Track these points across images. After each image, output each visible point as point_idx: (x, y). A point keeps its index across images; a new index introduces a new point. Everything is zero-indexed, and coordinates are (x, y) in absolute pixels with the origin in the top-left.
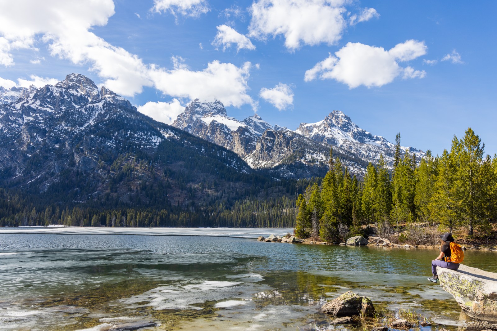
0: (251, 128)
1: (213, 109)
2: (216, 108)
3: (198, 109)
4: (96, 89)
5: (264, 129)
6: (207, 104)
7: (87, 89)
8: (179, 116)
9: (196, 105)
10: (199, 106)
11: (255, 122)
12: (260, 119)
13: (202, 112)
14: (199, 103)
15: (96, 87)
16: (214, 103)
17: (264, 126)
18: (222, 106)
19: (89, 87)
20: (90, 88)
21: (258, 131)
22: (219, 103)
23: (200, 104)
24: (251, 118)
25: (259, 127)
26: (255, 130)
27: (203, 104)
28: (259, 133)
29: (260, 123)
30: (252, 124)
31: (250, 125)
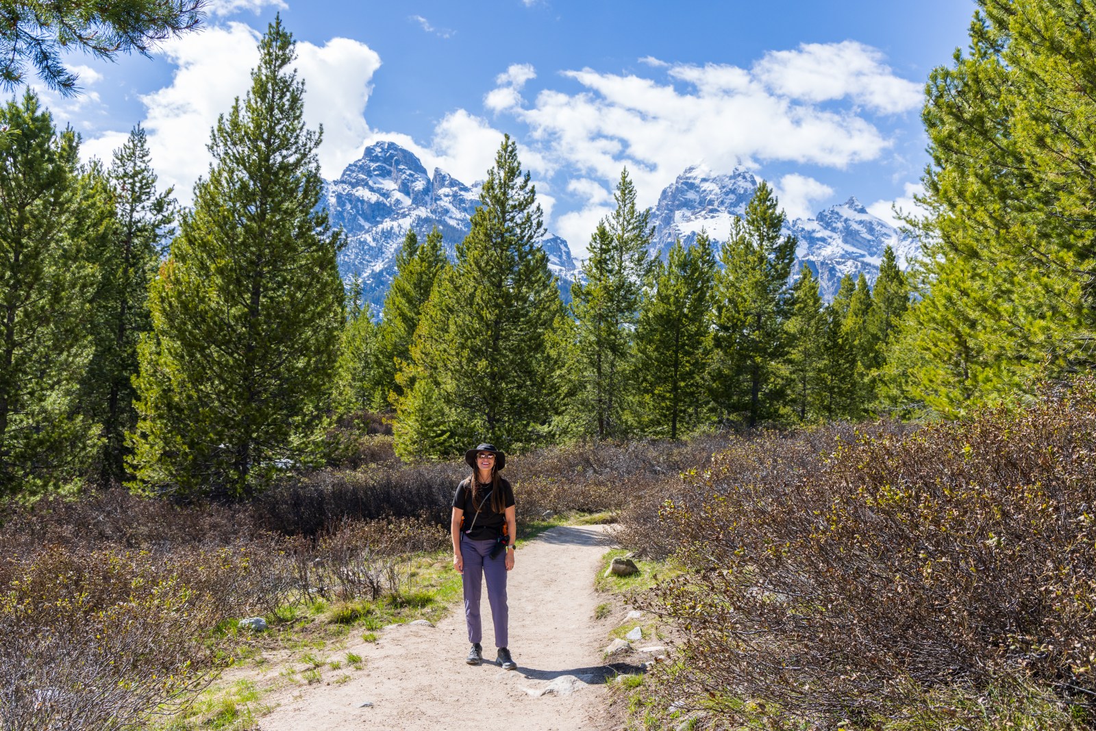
0: (835, 235)
1: (727, 194)
2: (733, 191)
3: (691, 195)
4: (423, 175)
5: (869, 237)
6: (714, 180)
7: (403, 177)
9: (686, 184)
10: (692, 186)
11: (846, 220)
12: (863, 211)
13: (700, 203)
14: (695, 178)
15: (424, 171)
16: (731, 178)
17: (871, 230)
19: (408, 172)
20: (411, 175)
21: (854, 245)
22: (744, 178)
23: (697, 182)
24: (836, 209)
25: (857, 232)
26: (845, 241)
27: (704, 180)
28: (855, 250)
29: (861, 222)
30: (840, 225)
31: (834, 230)
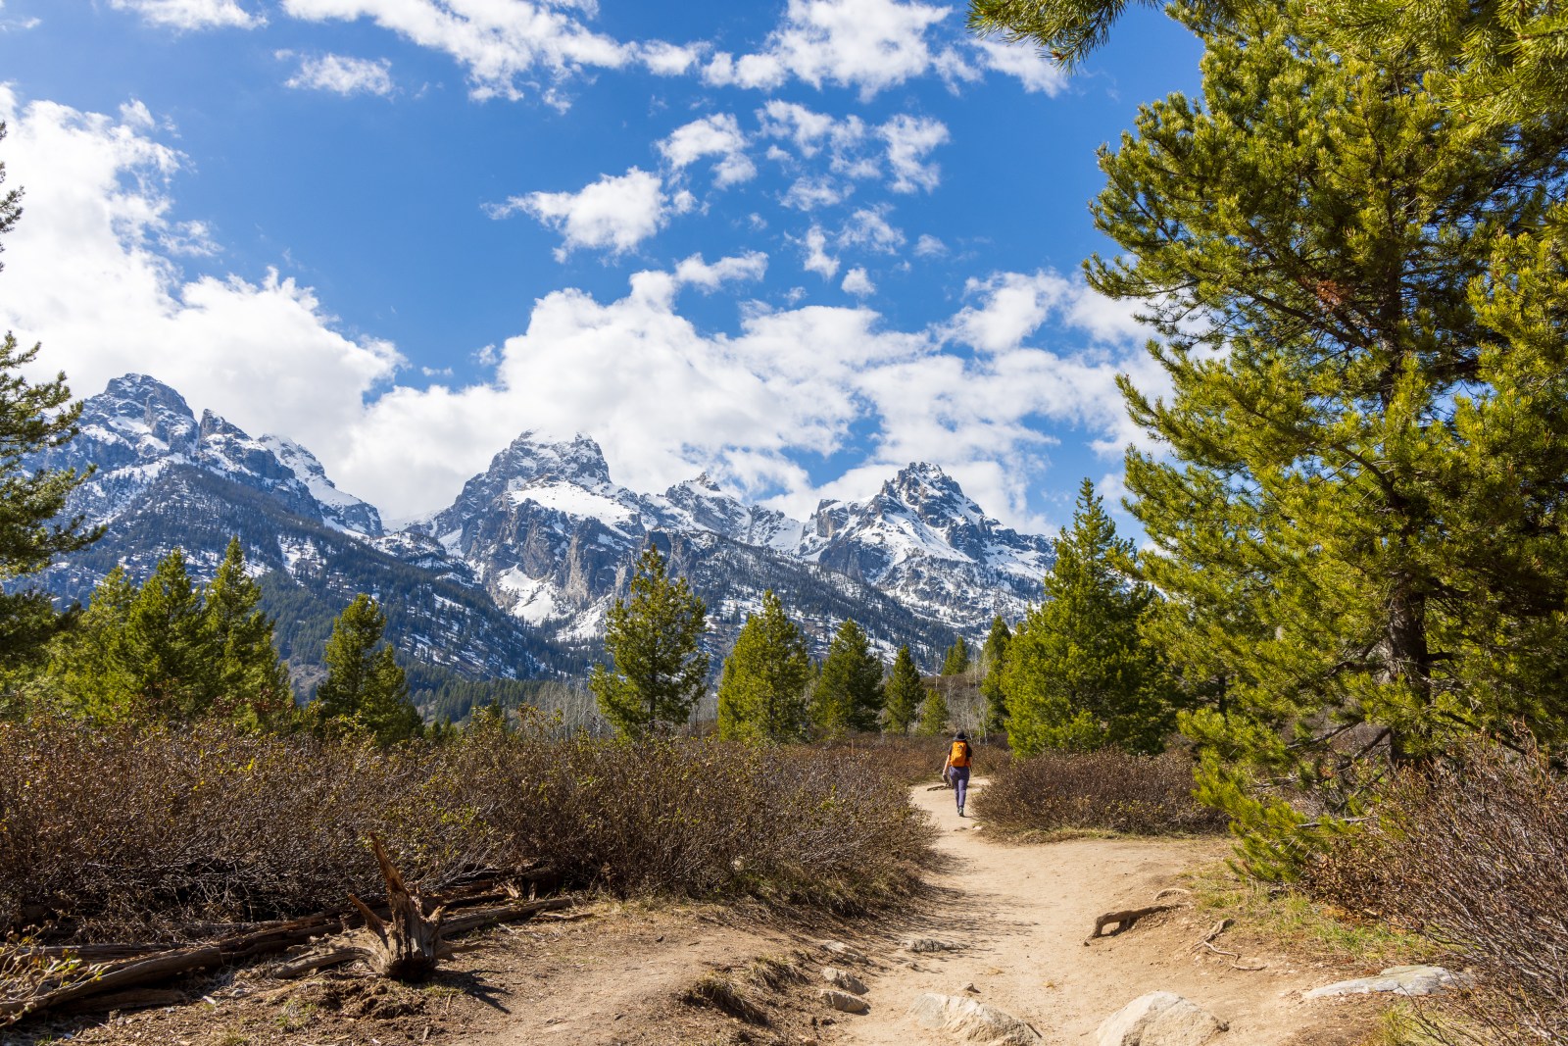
0: (686, 513)
1: (568, 462)
2: (575, 460)
3: (527, 462)
4: (188, 418)
5: (722, 516)
6: (554, 448)
7: (160, 418)
8: (468, 483)
9: (522, 450)
10: (528, 453)
11: (698, 497)
12: (715, 488)
13: (537, 472)
14: (531, 444)
15: (190, 413)
16: (573, 445)
18: (593, 454)
19: (167, 413)
20: (170, 416)
21: (706, 524)
22: (588, 446)
23: (534, 448)
24: (687, 485)
25: (709, 510)
26: (697, 520)
27: (543, 446)
28: (708, 529)
29: (713, 500)
30: (690, 502)
31: (685, 507)
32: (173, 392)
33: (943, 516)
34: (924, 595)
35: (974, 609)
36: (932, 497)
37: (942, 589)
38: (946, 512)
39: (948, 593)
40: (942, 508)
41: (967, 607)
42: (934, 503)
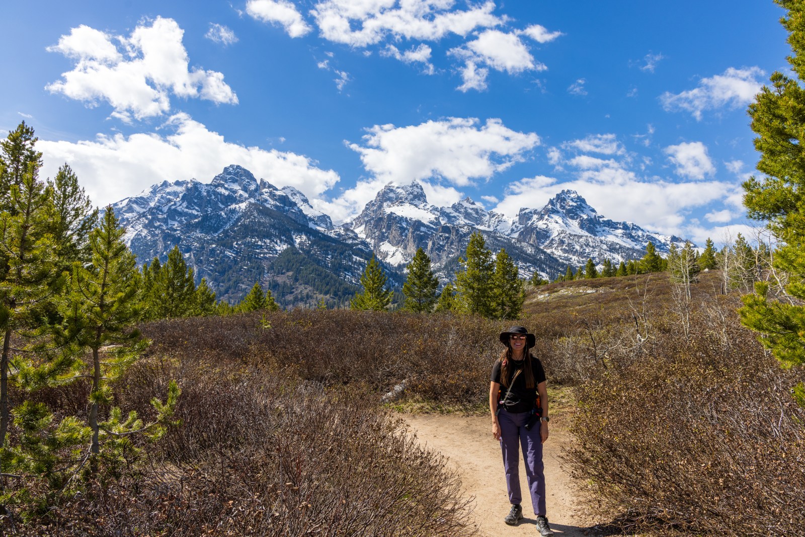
0: (460, 215)
1: (409, 194)
2: (412, 193)
3: (392, 195)
5: (476, 216)
6: (403, 188)
8: (367, 205)
9: (389, 189)
10: (392, 191)
11: (466, 208)
12: (473, 203)
13: (396, 199)
14: (393, 187)
15: (255, 180)
16: (411, 187)
17: (477, 213)
18: (419, 190)
19: (247, 180)
20: (248, 182)
21: (469, 220)
22: (417, 187)
23: (394, 189)
24: (461, 203)
25: (471, 214)
26: (465, 218)
27: (398, 188)
28: (470, 222)
29: (472, 209)
30: (462, 210)
31: (460, 212)
32: (249, 172)
33: (577, 214)
34: (565, 251)
35: (588, 257)
36: (572, 206)
37: (574, 248)
38: (578, 212)
39: (577, 250)
40: (577, 211)
41: (585, 257)
42: (573, 209)
